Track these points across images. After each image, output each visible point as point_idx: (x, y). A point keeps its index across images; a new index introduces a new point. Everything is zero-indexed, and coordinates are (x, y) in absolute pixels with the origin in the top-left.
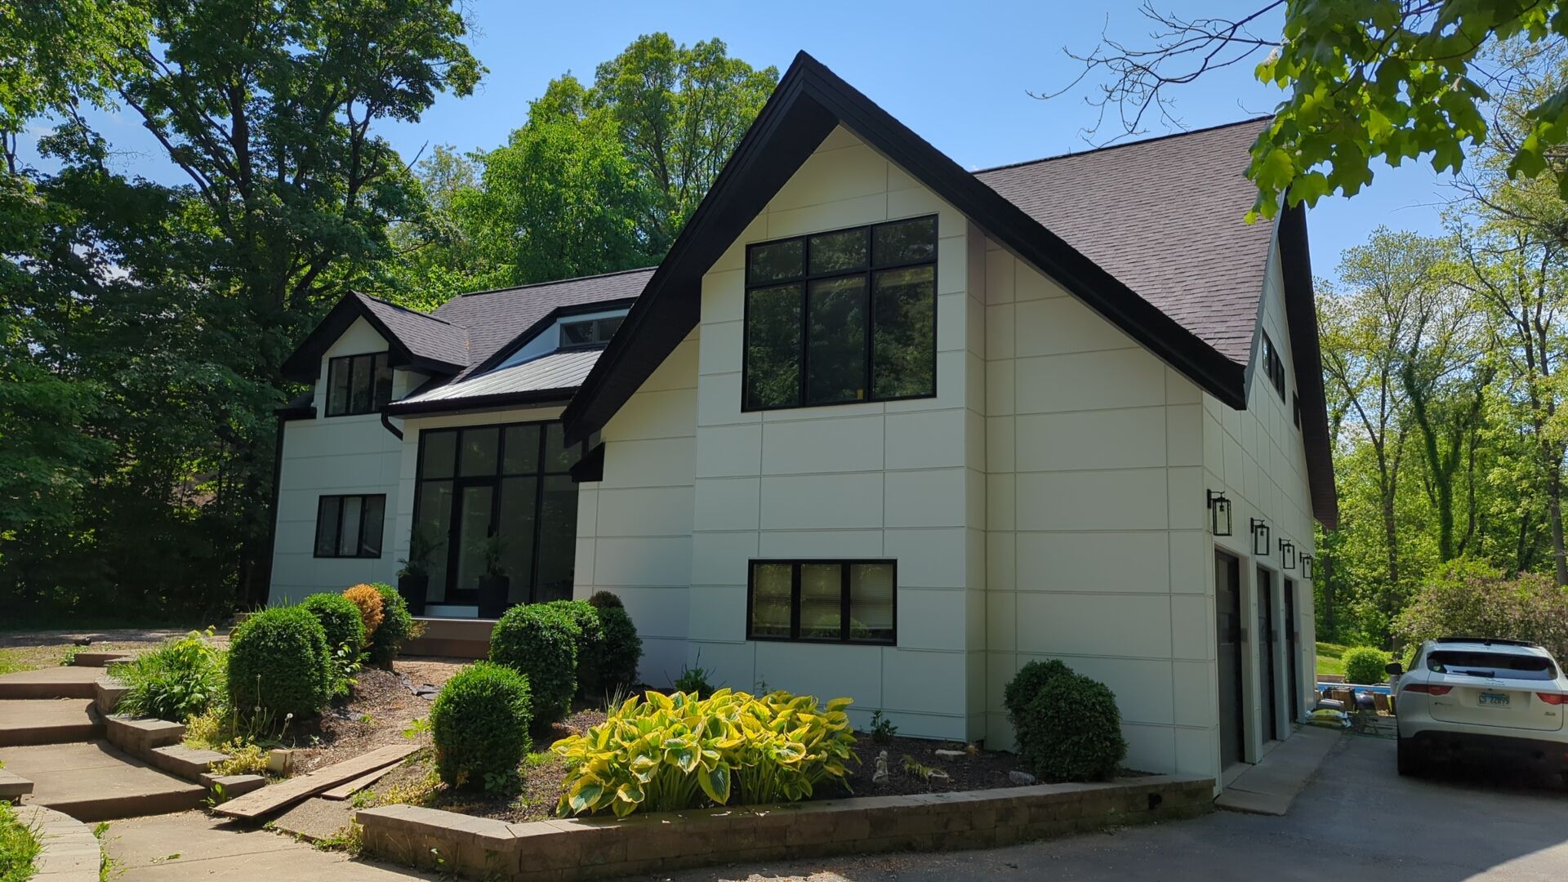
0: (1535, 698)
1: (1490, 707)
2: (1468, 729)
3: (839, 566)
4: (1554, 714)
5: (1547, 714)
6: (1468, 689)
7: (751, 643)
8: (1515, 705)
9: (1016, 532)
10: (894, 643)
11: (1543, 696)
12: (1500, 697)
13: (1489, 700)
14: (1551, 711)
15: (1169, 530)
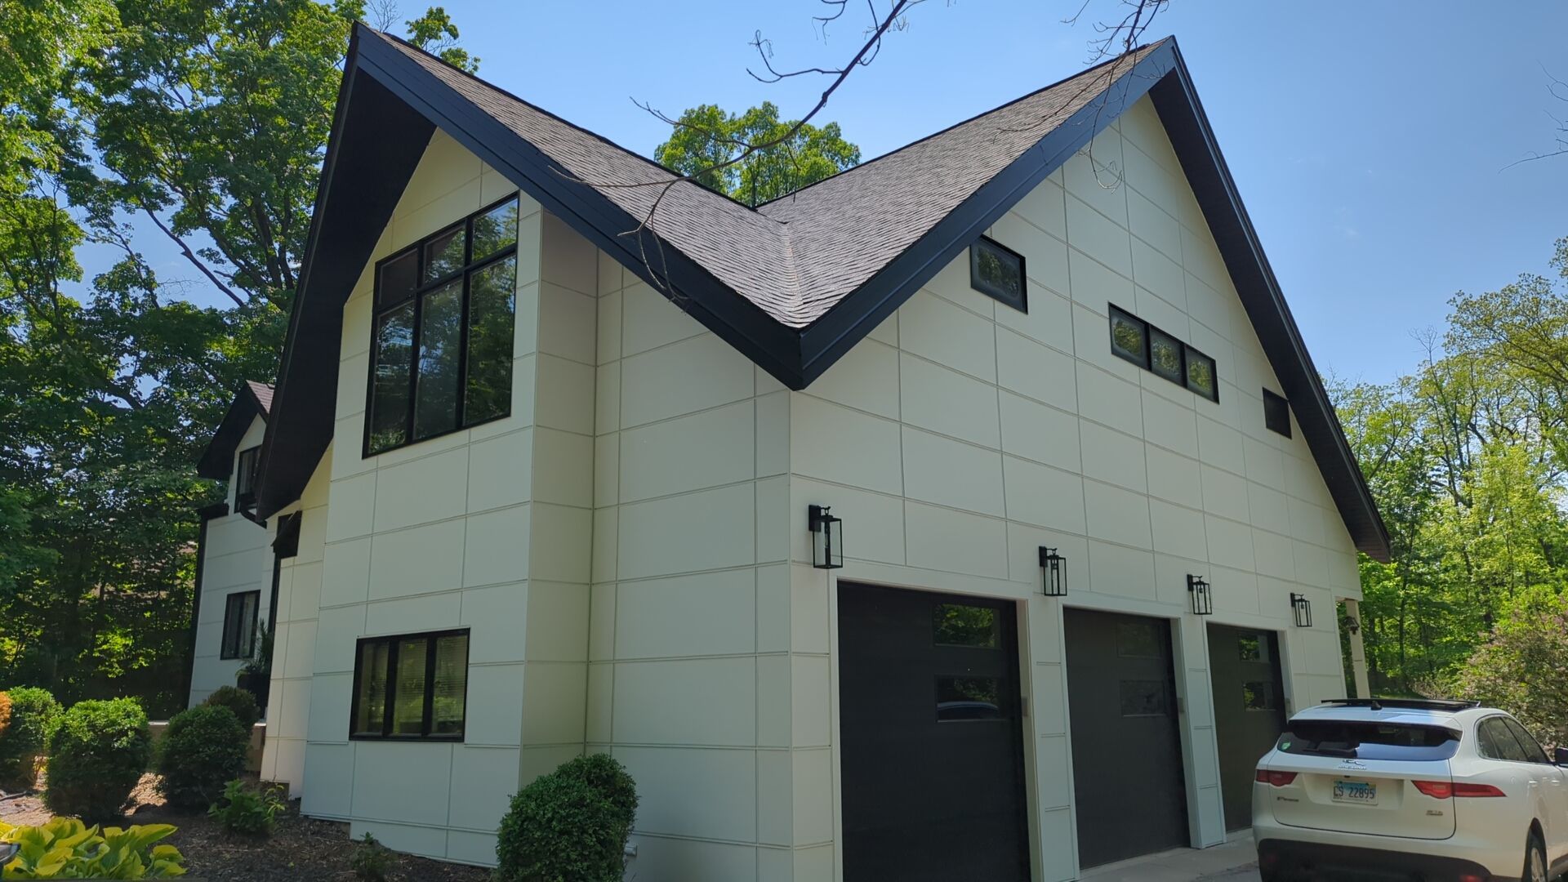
0: (1410, 789)
1: (1348, 802)
2: (1319, 837)
3: (425, 641)
4: (1440, 814)
5: (1430, 813)
6: (1320, 778)
7: (352, 743)
8: (1384, 801)
9: (617, 582)
10: (461, 739)
11: (1423, 786)
12: (1362, 787)
13: (1347, 792)
14: (1435, 809)
15: (756, 566)
